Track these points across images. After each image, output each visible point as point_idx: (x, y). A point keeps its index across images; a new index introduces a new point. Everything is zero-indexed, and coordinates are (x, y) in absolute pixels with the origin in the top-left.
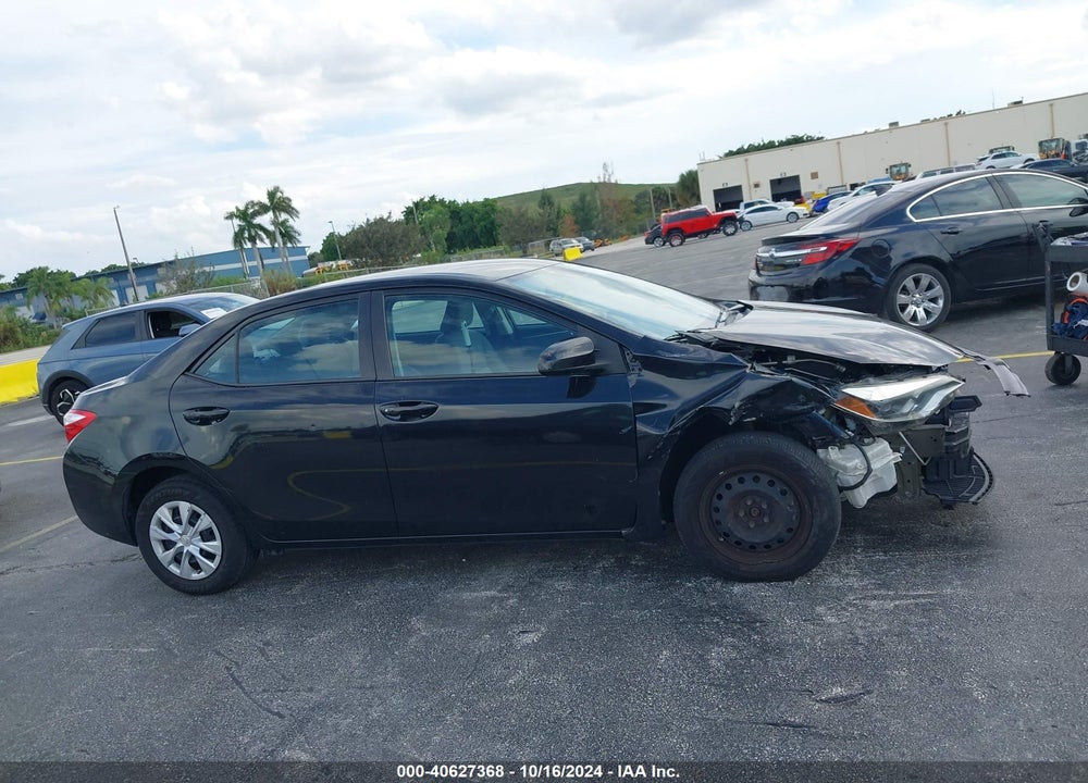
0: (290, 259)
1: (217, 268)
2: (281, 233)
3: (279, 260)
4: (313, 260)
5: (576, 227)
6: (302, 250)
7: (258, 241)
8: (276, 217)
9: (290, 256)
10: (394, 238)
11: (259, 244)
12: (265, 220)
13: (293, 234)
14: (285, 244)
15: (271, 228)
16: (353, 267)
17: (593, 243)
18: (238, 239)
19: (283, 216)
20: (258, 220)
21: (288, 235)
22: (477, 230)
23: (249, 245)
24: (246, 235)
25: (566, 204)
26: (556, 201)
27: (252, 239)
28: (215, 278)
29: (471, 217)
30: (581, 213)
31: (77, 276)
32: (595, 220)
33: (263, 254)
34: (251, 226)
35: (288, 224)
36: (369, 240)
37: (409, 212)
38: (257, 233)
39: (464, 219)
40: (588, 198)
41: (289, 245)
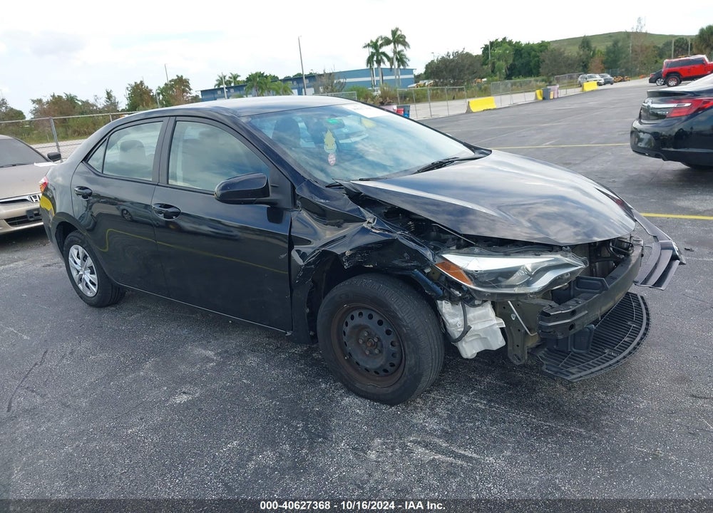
0: (401, 77)
1: (348, 80)
2: (397, 59)
3: (393, 77)
4: (418, 78)
5: (602, 66)
6: (411, 71)
7: (382, 64)
8: (395, 47)
9: (401, 74)
10: (464, 66)
11: (382, 66)
12: (388, 50)
13: (405, 60)
14: (399, 66)
15: (391, 55)
16: (434, 86)
17: (613, 79)
18: (370, 61)
19: (400, 47)
20: (384, 49)
21: (401, 59)
22: (532, 64)
23: (375, 65)
24: (375, 59)
25: (602, 48)
26: (593, 45)
27: (379, 62)
28: (346, 87)
29: (529, 54)
30: (612, 55)
31: (280, 78)
32: (621, 61)
33: (384, 72)
34: (378, 53)
35: (402, 53)
36: (447, 67)
37: (486, 49)
38: (381, 58)
39: (523, 56)
40: (620, 44)
41: (402, 67)
